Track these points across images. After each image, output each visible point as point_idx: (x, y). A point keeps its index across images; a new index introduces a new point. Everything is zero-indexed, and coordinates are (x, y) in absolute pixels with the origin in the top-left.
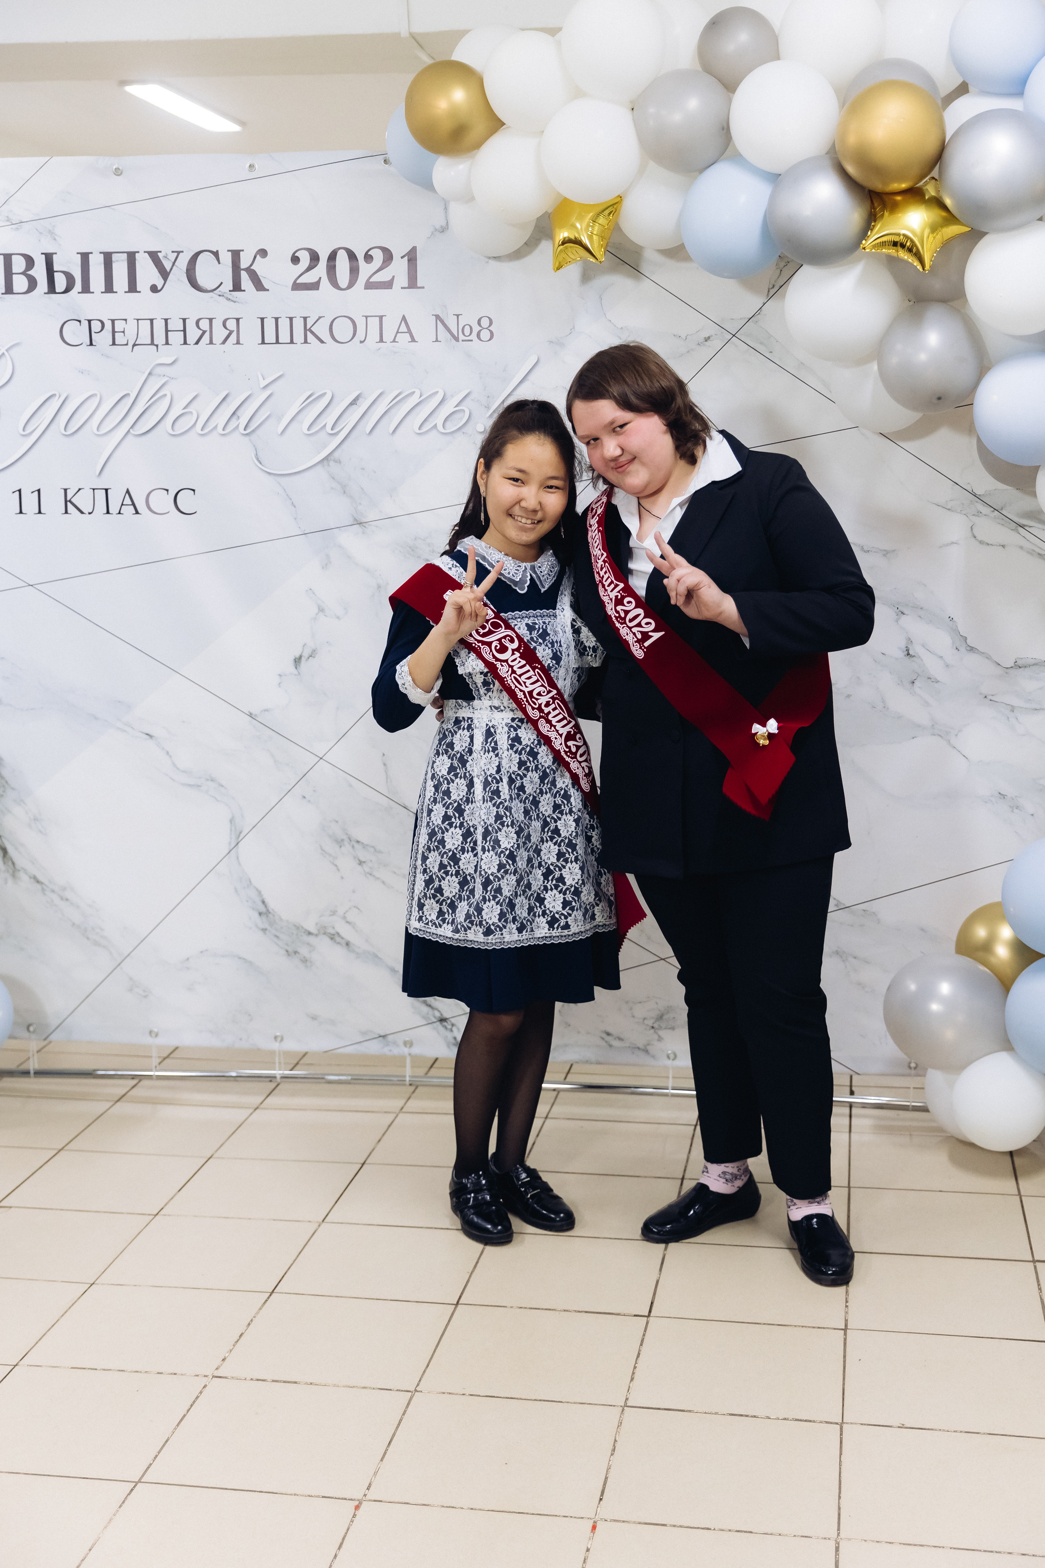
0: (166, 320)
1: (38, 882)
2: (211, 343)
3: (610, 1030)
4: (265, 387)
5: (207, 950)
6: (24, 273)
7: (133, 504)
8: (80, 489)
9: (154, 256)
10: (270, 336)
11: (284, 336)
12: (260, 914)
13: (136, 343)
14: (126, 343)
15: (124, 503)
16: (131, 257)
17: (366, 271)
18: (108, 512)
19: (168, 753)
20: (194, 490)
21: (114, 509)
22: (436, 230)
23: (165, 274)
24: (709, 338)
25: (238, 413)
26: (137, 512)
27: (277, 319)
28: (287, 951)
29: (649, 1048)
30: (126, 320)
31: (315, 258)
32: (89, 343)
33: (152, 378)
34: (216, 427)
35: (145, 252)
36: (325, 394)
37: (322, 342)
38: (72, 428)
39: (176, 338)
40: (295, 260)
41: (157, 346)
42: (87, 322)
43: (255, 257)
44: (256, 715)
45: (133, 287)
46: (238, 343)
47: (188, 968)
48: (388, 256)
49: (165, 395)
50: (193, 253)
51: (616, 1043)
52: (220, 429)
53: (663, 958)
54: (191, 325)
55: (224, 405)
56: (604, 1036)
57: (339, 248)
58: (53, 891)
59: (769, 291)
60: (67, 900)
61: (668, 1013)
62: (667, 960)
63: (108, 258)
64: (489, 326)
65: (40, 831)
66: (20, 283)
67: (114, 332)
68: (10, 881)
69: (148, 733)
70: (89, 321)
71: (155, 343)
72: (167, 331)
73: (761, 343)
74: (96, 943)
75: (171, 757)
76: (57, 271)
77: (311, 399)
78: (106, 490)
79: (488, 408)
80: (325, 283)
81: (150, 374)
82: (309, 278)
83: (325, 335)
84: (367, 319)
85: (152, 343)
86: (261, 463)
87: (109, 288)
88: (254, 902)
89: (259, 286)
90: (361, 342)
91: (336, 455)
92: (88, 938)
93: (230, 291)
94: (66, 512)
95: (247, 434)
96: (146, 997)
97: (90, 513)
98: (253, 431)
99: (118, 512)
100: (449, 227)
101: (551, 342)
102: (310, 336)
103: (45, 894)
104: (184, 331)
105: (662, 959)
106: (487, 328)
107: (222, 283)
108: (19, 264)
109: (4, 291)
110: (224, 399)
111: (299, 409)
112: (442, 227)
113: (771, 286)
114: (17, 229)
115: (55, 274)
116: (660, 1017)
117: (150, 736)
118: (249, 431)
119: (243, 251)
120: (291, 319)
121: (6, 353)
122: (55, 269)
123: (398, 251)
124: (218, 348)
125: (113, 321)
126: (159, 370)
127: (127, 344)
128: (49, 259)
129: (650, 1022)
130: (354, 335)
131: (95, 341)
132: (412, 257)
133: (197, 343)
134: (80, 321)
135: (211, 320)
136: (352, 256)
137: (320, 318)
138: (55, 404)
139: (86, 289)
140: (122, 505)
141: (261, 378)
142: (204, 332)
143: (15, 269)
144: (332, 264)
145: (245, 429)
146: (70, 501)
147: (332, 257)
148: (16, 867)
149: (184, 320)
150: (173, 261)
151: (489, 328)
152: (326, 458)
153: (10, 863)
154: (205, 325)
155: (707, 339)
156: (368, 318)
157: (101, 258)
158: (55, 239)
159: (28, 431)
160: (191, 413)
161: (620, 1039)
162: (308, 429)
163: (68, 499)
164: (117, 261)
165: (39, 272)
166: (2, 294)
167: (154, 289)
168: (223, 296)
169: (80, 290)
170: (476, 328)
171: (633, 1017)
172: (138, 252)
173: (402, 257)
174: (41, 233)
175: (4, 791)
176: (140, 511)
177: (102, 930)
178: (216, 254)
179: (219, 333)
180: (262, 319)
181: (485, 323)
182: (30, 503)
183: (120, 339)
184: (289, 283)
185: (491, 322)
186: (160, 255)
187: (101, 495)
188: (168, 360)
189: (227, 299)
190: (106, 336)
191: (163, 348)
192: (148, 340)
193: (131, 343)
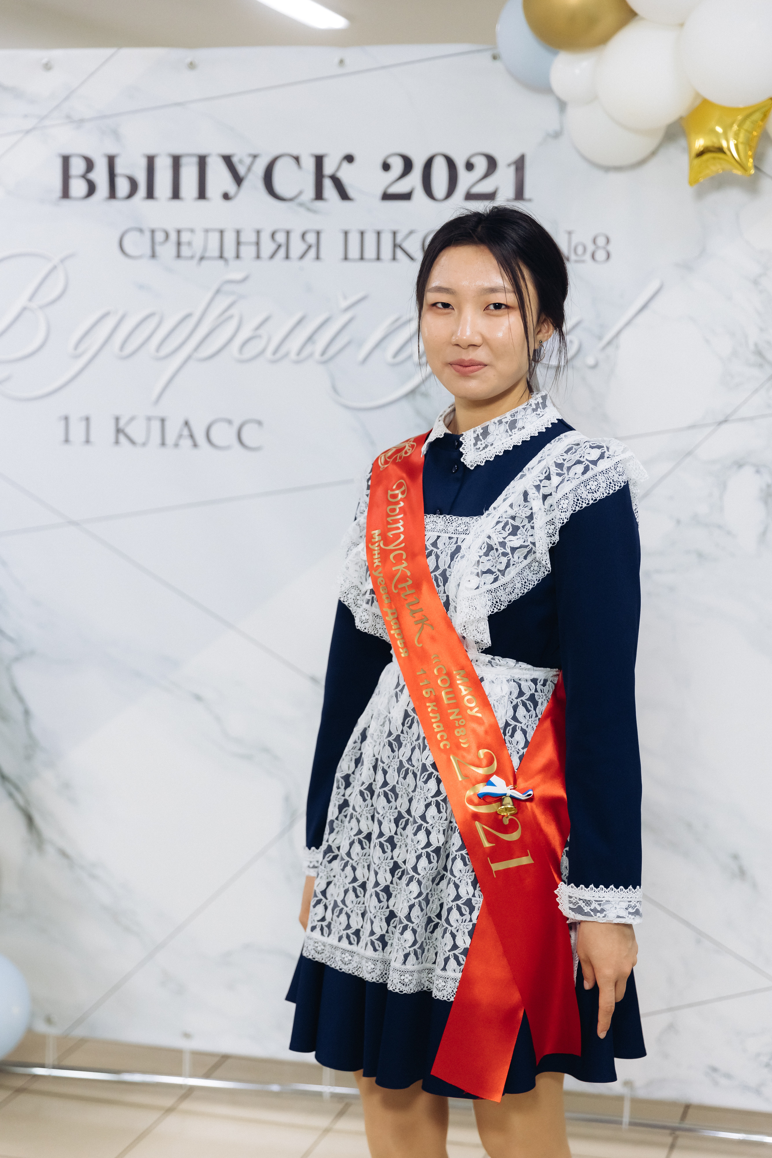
0: (238, 232)
1: (65, 856)
2: (287, 257)
3: (716, 1065)
4: (346, 310)
5: (252, 944)
6: (84, 176)
7: (192, 436)
8: (133, 418)
9: (228, 160)
10: (354, 252)
11: (370, 252)
13: (204, 256)
14: (191, 255)
15: (182, 435)
16: (202, 162)
17: (465, 179)
18: (163, 444)
19: (217, 717)
20: (261, 423)
21: (170, 439)
22: (549, 135)
23: (238, 180)
25: (315, 338)
26: (195, 445)
27: (362, 233)
29: (762, 1089)
30: (192, 231)
32: (150, 255)
33: (219, 297)
34: (288, 353)
35: (218, 155)
37: (412, 259)
38: (128, 350)
39: (248, 251)
40: (386, 167)
41: (226, 260)
42: (150, 232)
43: (340, 163)
44: (318, 679)
45: (202, 194)
46: (317, 258)
47: (229, 963)
48: (492, 164)
49: (234, 315)
50: (271, 158)
51: (723, 1081)
52: (293, 356)
54: (265, 237)
55: (299, 328)
56: (709, 1071)
57: (437, 155)
58: (81, 867)
60: (97, 878)
63: (176, 161)
64: (606, 245)
65: (71, 799)
66: (78, 187)
67: (179, 244)
68: (34, 854)
69: (197, 695)
70: (153, 231)
71: (225, 256)
72: (238, 243)
74: (127, 929)
75: (220, 722)
78: (163, 420)
79: (600, 338)
80: (419, 193)
81: (218, 291)
82: (401, 188)
83: (416, 252)
85: (221, 257)
86: (337, 395)
87: (176, 195)
89: (344, 195)
91: (423, 388)
92: (117, 923)
93: (311, 200)
94: (116, 443)
95: (323, 362)
96: (180, 993)
97: (142, 444)
98: (331, 358)
99: (174, 444)
100: (565, 132)
101: (677, 265)
102: (399, 252)
103: (74, 870)
104: (258, 244)
106: (602, 248)
107: (302, 191)
108: (77, 167)
109: (60, 196)
110: (300, 321)
111: (385, 334)
112: (556, 132)
114: (78, 127)
115: (117, 177)
117: (198, 698)
118: (326, 358)
119: (327, 155)
120: (379, 233)
121: (59, 265)
122: (118, 173)
123: (504, 158)
124: (294, 264)
125: (179, 232)
126: (228, 288)
127: (193, 257)
128: (111, 161)
129: (764, 1060)
131: (158, 253)
132: (520, 165)
133: (271, 258)
134: (142, 231)
135: (288, 233)
136: (451, 163)
137: (411, 232)
138: (110, 323)
139: (150, 194)
140: (180, 437)
141: (341, 298)
142: (280, 246)
143: (73, 172)
144: (428, 171)
145: (322, 356)
146: (122, 431)
147: (429, 164)
148: (43, 839)
149: (258, 232)
150: (249, 165)
151: (606, 248)
152: (413, 392)
153: (36, 833)
154: (281, 238)
157: (169, 161)
158: (119, 140)
159: (81, 349)
160: (261, 336)
161: (728, 1076)
162: (394, 358)
163: (120, 429)
164: (187, 165)
165: (100, 176)
166: (58, 199)
167: (226, 196)
168: (303, 205)
169: (144, 196)
170: (591, 248)
171: (745, 1051)
172: (210, 155)
173: (508, 166)
174: (103, 132)
175: (33, 753)
176: (199, 444)
177: (134, 914)
178: (297, 159)
179: (297, 247)
180: (346, 233)
181: (601, 241)
182: (77, 431)
183: (185, 251)
184: (379, 193)
185: (608, 241)
186: (235, 160)
187: (156, 425)
188: (239, 276)
189: (309, 209)
190: (170, 248)
191: (233, 263)
192: (217, 254)
193: (198, 256)
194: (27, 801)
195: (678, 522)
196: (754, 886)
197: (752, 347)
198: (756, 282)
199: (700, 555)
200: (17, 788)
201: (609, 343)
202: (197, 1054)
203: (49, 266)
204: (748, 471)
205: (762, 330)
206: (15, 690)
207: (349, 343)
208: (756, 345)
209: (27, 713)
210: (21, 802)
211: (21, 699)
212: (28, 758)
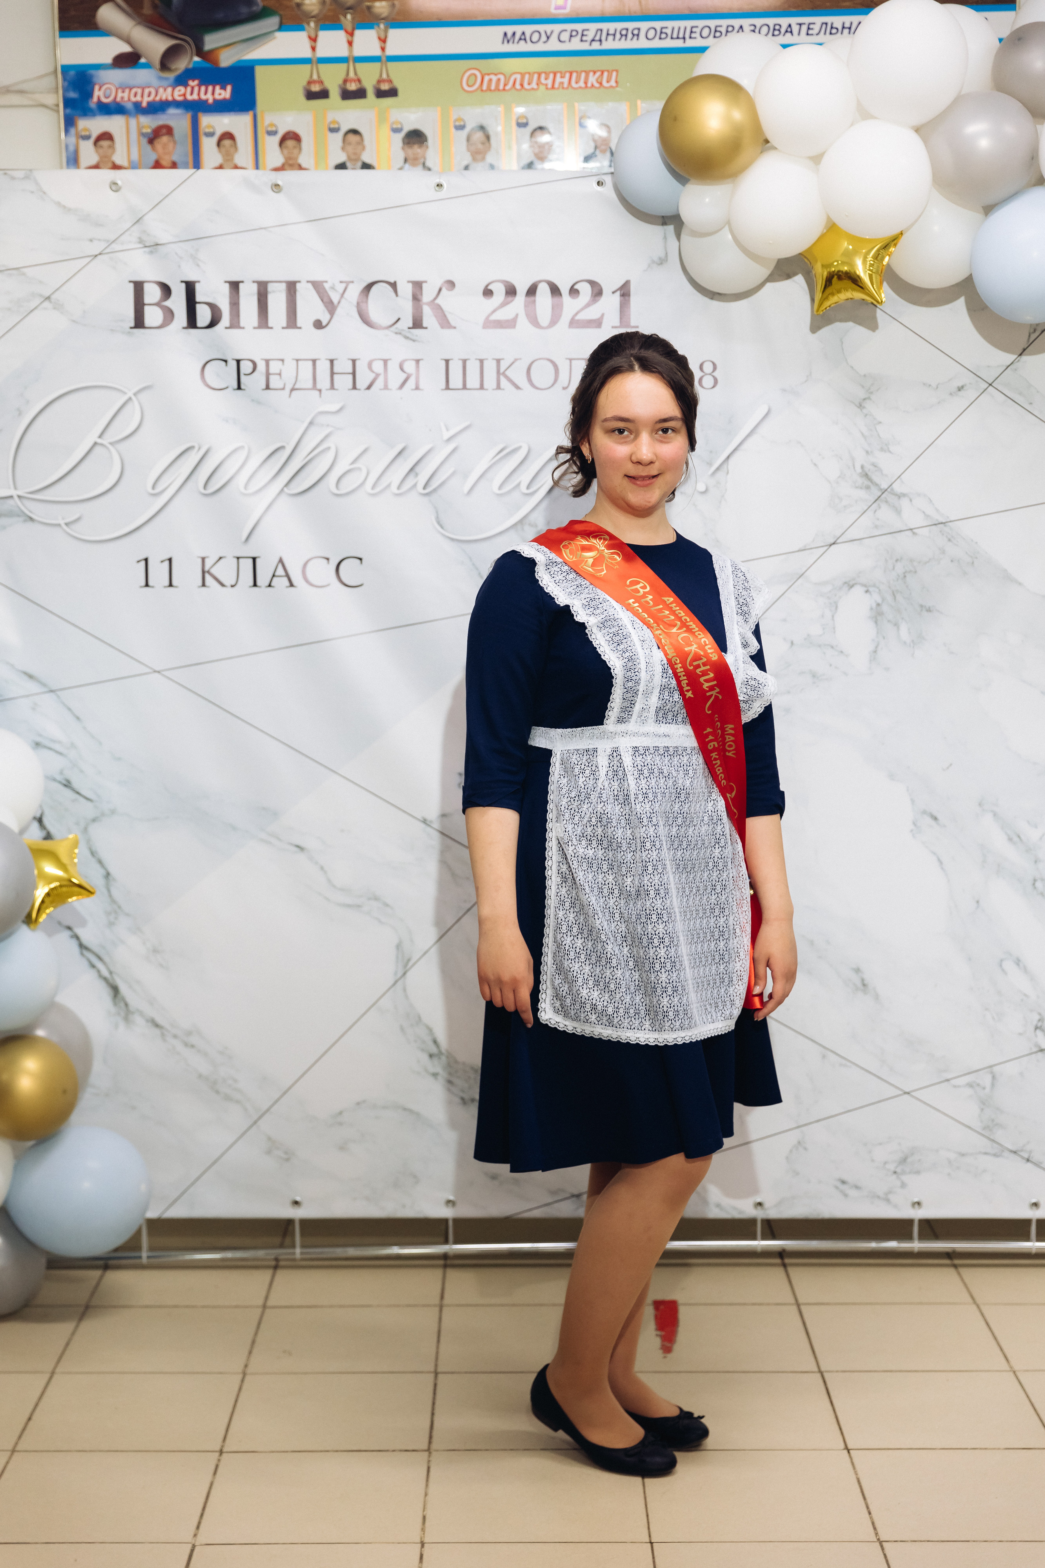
0: (332, 361)
1: (157, 1025)
2: (386, 387)
3: (845, 1178)
4: (449, 440)
5: (364, 1101)
6: (157, 304)
7: (287, 575)
8: (220, 558)
9: (318, 286)
10: (456, 382)
11: (473, 380)
12: (431, 1056)
13: (296, 387)
14: (281, 386)
15: (277, 574)
16: (291, 287)
17: (571, 307)
18: (255, 585)
19: (322, 868)
20: (361, 559)
21: (262, 580)
22: (653, 262)
23: (331, 307)
24: (962, 387)
25: (417, 469)
26: (292, 585)
27: (464, 362)
28: (463, 1099)
29: (890, 1196)
30: (283, 360)
31: (511, 291)
32: (236, 386)
33: (313, 429)
34: (389, 486)
35: (308, 282)
36: (519, 448)
37: (518, 387)
38: (213, 486)
39: (343, 382)
40: (488, 293)
41: (320, 391)
42: (235, 363)
43: (440, 290)
44: (431, 822)
45: (292, 321)
46: (417, 388)
47: (341, 1124)
48: (597, 291)
49: (329, 448)
50: (365, 284)
51: (853, 1193)
52: (394, 488)
53: (907, 1090)
54: (361, 367)
55: (400, 460)
56: (839, 1184)
57: (540, 281)
58: (175, 1036)
59: (1029, 336)
60: (193, 1046)
61: (912, 1154)
62: (913, 1094)
63: (262, 288)
64: (714, 371)
65: (161, 965)
66: (152, 315)
67: (268, 375)
68: (122, 1026)
69: (297, 844)
70: (238, 362)
71: (318, 387)
72: (332, 373)
73: (1020, 394)
74: (228, 1098)
75: (325, 872)
76: (199, 303)
77: (505, 454)
78: (254, 559)
79: (710, 464)
80: (523, 322)
81: (311, 423)
82: (504, 315)
83: (522, 380)
84: (571, 362)
85: (314, 387)
86: (442, 527)
87: (263, 322)
88: (424, 1042)
89: (445, 322)
90: (564, 388)
91: (532, 518)
92: (217, 1092)
93: (409, 328)
94: (204, 585)
95: (427, 494)
96: (287, 1160)
97: (232, 586)
98: (435, 490)
99: (267, 584)
100: (669, 259)
101: (784, 390)
102: (503, 380)
103: (164, 1040)
104: (354, 374)
105: (905, 1093)
106: (710, 374)
107: (399, 319)
108: (152, 293)
109: (133, 324)
110: (400, 453)
111: (490, 464)
112: (660, 258)
113: (1032, 330)
114: (151, 252)
115: (198, 306)
116: (904, 1160)
117: (301, 849)
118: (430, 490)
119: (426, 282)
120: (482, 361)
121: (134, 398)
122: (198, 299)
123: (610, 284)
124: (393, 393)
125: (267, 362)
126: (322, 419)
127: (283, 389)
128: (190, 289)
129: (892, 1167)
130: (556, 380)
131: (244, 384)
132: (625, 291)
133: (369, 388)
134: (226, 361)
135: (385, 362)
136: (555, 290)
137: (516, 360)
138: (192, 459)
139: (235, 323)
140: (274, 576)
141: (444, 429)
142: (378, 375)
143: (147, 299)
144: (531, 299)
145: (424, 488)
146: (208, 572)
147: (532, 291)
148: (131, 1008)
149: (354, 362)
150: (341, 291)
151: (714, 374)
152: (521, 522)
153: (122, 1004)
154: (378, 367)
155: (960, 389)
156: (573, 362)
157: (255, 287)
158: (198, 265)
159: (159, 488)
160: (359, 469)
161: (857, 1187)
162: (500, 488)
163: (207, 569)
164: (274, 292)
165: (178, 302)
166: (131, 328)
167: (318, 325)
168: (400, 334)
169: (228, 325)
171: (873, 1161)
172: (300, 282)
173: (613, 293)
174: (181, 258)
175: (116, 918)
176: (295, 583)
177: (235, 1081)
178: (394, 285)
179: (395, 377)
180: (447, 361)
181: (708, 368)
182: (159, 574)
183: (274, 382)
184: (481, 320)
185: (715, 368)
186: (326, 286)
187: (247, 565)
188: (335, 407)
189: (407, 338)
190: (259, 378)
191: (326, 393)
192: (310, 384)
193: (288, 388)
194: (111, 973)
195: (792, 643)
196: (877, 997)
197: (859, 470)
198: (860, 406)
199: (814, 675)
200: (100, 958)
201: (718, 469)
202: (307, 1224)
203: (125, 398)
204: (858, 591)
205: (867, 452)
206: (93, 853)
207: (454, 473)
208: (862, 467)
209: (108, 875)
210: (105, 973)
211: (100, 862)
212: (111, 924)
